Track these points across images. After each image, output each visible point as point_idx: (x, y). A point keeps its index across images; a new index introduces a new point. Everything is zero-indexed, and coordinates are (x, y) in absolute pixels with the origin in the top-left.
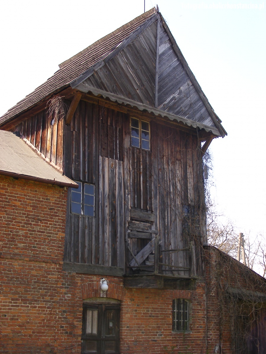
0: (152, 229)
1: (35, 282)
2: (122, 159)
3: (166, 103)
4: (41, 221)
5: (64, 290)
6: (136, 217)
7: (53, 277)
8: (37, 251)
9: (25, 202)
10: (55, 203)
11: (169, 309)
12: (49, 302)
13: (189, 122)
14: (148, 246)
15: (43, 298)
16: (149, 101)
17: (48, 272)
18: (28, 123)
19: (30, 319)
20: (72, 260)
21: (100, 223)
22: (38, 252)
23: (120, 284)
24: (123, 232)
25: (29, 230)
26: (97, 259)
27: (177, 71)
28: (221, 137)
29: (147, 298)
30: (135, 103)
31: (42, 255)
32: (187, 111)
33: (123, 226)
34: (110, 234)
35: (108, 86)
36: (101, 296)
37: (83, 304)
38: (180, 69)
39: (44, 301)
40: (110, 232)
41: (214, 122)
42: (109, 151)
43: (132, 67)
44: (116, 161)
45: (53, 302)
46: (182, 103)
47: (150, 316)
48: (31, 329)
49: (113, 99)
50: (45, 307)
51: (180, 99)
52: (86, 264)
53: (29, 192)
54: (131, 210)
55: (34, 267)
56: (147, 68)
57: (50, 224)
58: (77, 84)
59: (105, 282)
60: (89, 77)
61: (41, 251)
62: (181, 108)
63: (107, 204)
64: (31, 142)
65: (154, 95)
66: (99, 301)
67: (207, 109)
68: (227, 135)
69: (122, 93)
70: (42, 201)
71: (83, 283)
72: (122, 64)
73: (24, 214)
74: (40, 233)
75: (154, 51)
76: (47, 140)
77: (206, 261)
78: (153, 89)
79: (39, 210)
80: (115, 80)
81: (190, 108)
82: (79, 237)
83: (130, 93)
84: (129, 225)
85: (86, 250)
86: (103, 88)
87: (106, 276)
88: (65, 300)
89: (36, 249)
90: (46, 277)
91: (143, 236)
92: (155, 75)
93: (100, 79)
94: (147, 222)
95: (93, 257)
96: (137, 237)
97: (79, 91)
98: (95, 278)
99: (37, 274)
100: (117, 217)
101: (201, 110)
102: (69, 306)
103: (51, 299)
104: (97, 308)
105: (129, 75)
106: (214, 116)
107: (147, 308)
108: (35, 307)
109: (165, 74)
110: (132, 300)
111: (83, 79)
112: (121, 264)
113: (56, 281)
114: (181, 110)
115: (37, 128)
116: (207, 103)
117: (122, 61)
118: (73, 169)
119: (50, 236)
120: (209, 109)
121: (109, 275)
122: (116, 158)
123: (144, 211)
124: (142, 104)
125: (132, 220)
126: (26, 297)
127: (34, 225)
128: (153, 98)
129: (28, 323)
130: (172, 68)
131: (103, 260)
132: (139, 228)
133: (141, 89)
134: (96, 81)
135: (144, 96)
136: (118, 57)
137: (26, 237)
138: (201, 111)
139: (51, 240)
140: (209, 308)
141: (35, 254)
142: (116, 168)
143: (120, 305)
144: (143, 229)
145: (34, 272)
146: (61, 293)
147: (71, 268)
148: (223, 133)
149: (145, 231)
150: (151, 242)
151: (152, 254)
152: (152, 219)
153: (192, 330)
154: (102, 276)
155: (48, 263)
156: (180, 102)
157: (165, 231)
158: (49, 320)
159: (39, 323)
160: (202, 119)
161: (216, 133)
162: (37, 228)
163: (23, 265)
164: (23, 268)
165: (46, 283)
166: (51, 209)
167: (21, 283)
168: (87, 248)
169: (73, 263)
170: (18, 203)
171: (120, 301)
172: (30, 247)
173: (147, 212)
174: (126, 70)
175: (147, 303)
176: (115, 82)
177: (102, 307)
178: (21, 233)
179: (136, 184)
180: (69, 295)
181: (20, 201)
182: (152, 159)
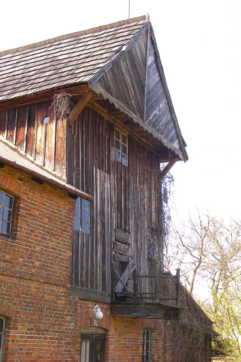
0: (129, 253)
1: (47, 309)
2: (109, 173)
3: (150, 118)
4: (54, 236)
5: (69, 318)
6: (119, 238)
7: (62, 302)
8: (50, 271)
9: (42, 212)
10: (65, 216)
11: (140, 339)
12: (57, 332)
13: (165, 142)
14: (127, 271)
15: (53, 328)
16: (140, 114)
17: (58, 297)
19: (42, 353)
20: (74, 284)
21: (94, 242)
22: (50, 273)
23: (108, 312)
24: (109, 253)
25: (45, 246)
26: (92, 283)
27: (158, 87)
28: (183, 161)
29: (126, 327)
30: (132, 115)
31: (53, 276)
32: (164, 130)
33: (110, 247)
34: (101, 255)
35: (113, 91)
36: (95, 326)
37: (81, 335)
38: (160, 85)
39: (54, 331)
40: (101, 252)
41: (180, 146)
42: (100, 162)
43: (130, 75)
44: (105, 174)
45: (61, 332)
46: (160, 121)
47: (128, 347)
49: (117, 106)
50: (53, 339)
51: (160, 116)
52: (84, 288)
53: (46, 201)
54: (115, 230)
55: (47, 290)
56: (139, 78)
57: (61, 240)
58: (93, 83)
59: (99, 309)
60: (100, 78)
61: (53, 272)
62: (160, 126)
63: (99, 221)
64: (7, 139)
65: (143, 108)
66: (92, 330)
67: (176, 131)
68: (188, 160)
69: (123, 101)
70: (55, 213)
71: (81, 310)
72: (123, 69)
73: (41, 226)
74: (53, 250)
75: (145, 60)
77: (165, 288)
78: (143, 103)
79: (53, 223)
80: (118, 86)
81: (165, 127)
82: (79, 257)
83: (128, 103)
84: (114, 247)
85: (84, 272)
86: (109, 92)
87: (99, 302)
88: (70, 329)
89: (49, 268)
90: (56, 303)
91: (123, 259)
92: (144, 88)
93: (108, 82)
94: (126, 243)
95: (89, 280)
96: (120, 260)
97: (93, 91)
98: (90, 304)
99: (49, 298)
100: (106, 236)
101: (172, 131)
102: (73, 337)
103: (59, 328)
104: (90, 338)
105: (127, 83)
106: (181, 139)
107: (126, 338)
108: (46, 338)
109: (150, 88)
110: (116, 329)
111: (97, 79)
112: (108, 289)
113: (63, 307)
114: (159, 128)
115: (17, 124)
116: (177, 124)
117: (123, 65)
119: (60, 255)
120: (178, 131)
121: (101, 301)
122: (105, 172)
123: (124, 232)
124: (135, 116)
125: (116, 241)
126: (39, 327)
127: (49, 240)
128: (143, 112)
129: (40, 357)
130: (155, 83)
131: (96, 284)
132: (121, 250)
133: (135, 100)
134: (105, 82)
135: (137, 108)
136: (121, 60)
137: (42, 254)
138: (172, 132)
139: (61, 259)
140: (166, 338)
141: (48, 275)
142: (105, 182)
143: (105, 335)
144: (123, 251)
145: (47, 297)
146: (67, 322)
147: (74, 293)
148: (186, 158)
149: (125, 254)
150: (129, 266)
151: (129, 279)
152: (129, 242)
153: (153, 361)
154: (96, 302)
155: (57, 286)
156: (160, 119)
157: (137, 255)
158: (57, 354)
159: (49, 357)
160: (172, 141)
161: (181, 156)
162: (51, 244)
163: (38, 287)
164: (37, 292)
165: (56, 310)
166: (62, 223)
167: (36, 309)
168: (85, 270)
169: (74, 287)
170: (37, 213)
171: (105, 331)
172: (44, 266)
173: (126, 233)
174: (125, 77)
175: (126, 333)
176: (118, 89)
177: (93, 337)
178: (38, 248)
179: (119, 201)
180: (73, 324)
181: (38, 210)
182: (130, 176)
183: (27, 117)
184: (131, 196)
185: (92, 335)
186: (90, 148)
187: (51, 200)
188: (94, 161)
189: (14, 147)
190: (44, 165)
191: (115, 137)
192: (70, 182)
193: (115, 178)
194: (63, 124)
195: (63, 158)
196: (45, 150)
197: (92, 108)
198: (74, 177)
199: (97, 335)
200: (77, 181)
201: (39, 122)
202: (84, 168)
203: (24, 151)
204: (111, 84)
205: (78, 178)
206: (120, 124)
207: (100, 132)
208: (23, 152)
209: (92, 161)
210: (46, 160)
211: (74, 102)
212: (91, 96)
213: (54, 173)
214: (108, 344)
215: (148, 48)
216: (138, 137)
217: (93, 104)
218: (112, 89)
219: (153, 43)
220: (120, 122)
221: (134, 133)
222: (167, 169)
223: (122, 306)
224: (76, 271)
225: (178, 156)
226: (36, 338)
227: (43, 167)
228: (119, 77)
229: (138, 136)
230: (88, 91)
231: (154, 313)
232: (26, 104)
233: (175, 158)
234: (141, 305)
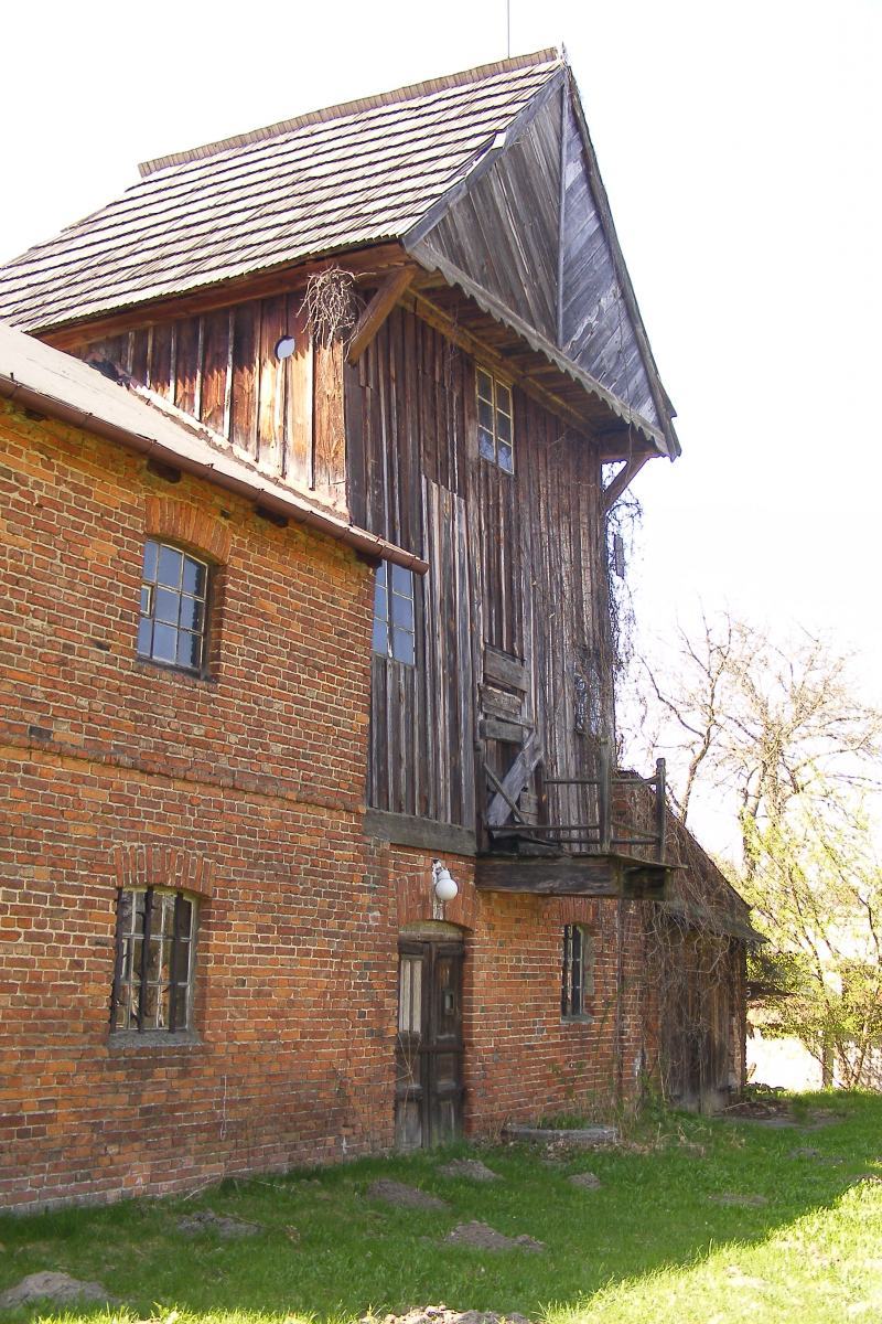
0: (523, 716)
1: (308, 873)
2: (464, 492)
3: (575, 338)
4: (320, 671)
5: (365, 899)
6: (495, 676)
7: (345, 854)
8: (311, 768)
9: (287, 603)
10: (348, 615)
11: (557, 954)
12: (336, 935)
13: (616, 403)
14: (518, 766)
15: (324, 924)
16: (547, 327)
17: (334, 839)
18: (158, 337)
19: (296, 993)
20: (375, 804)
21: (428, 686)
22: (312, 774)
23: (469, 880)
24: (470, 719)
25: (295, 700)
26: (425, 800)
27: (595, 249)
28: (667, 459)
29: (518, 921)
30: (526, 330)
31: (321, 783)
32: (612, 371)
33: (470, 700)
34: (447, 724)
35: (471, 262)
36: (435, 918)
37: (399, 941)
38: (599, 243)
39: (326, 934)
40: (447, 716)
41: (658, 415)
42: (439, 463)
43: (516, 215)
44: (453, 495)
45: (345, 936)
46: (604, 346)
47: (523, 976)
48: (297, 1024)
49: (483, 303)
50: (326, 953)
51: (601, 333)
52: (404, 815)
53: (296, 574)
54: (485, 652)
55: (306, 821)
56: (543, 223)
57: (340, 683)
58: (416, 241)
59: (446, 874)
60: (436, 226)
61: (320, 770)
62: (602, 359)
63: (439, 628)
64: (175, 404)
65: (556, 308)
66: (428, 931)
67: (646, 373)
68: (681, 456)
69: (499, 289)
70: (322, 607)
71: (398, 876)
72: (498, 200)
73: (284, 644)
74: (318, 712)
75: (557, 175)
76: (259, 403)
77: (622, 813)
78: (553, 293)
79: (316, 636)
80: (484, 245)
81: (617, 363)
82: (389, 728)
83: (513, 295)
84: (481, 699)
85: (403, 771)
86: (462, 263)
87: (444, 853)
88: (370, 928)
89: (308, 762)
90: (329, 856)
91: (508, 733)
92: (557, 251)
93: (457, 236)
94: (514, 690)
95: (417, 792)
96: (498, 737)
97: (417, 263)
98: (421, 860)
99: (312, 844)
100: (460, 670)
101: (635, 374)
102: (377, 948)
103: (342, 926)
104: (422, 953)
105: (510, 239)
106: (660, 397)
107: (518, 952)
108: (307, 953)
109: (574, 253)
110: (491, 928)
111: (428, 227)
112: (469, 818)
113: (351, 869)
114: (601, 366)
115: (204, 361)
116: (648, 355)
117: (497, 188)
119: (337, 723)
120: (652, 375)
121: (450, 850)
122: (454, 488)
123: (507, 657)
124: (535, 332)
125: (487, 684)
126: (286, 921)
127: (306, 682)
128: (554, 320)
129: (291, 1003)
130: (585, 237)
131: (436, 804)
132: (500, 709)
133: (532, 287)
134: (450, 240)
135: (538, 307)
136: (491, 175)
137: (289, 721)
138: (636, 377)
139: (342, 735)
140: (626, 950)
141: (307, 780)
142: (454, 519)
143: (462, 942)
144: (508, 713)
145: (305, 841)
146: (361, 908)
147: (377, 828)
148: (674, 450)
149: (511, 719)
150: (523, 755)
151: (525, 789)
152: (524, 686)
153: (593, 1013)
154: (438, 852)
155: (333, 809)
156: (601, 341)
157: (545, 721)
158: (335, 995)
159: (316, 1004)
160: (636, 401)
161: (661, 445)
162: (312, 695)
163: (282, 813)
164: (279, 827)
165: (330, 876)
166: (341, 634)
167: (276, 875)
168: (404, 765)
169: (378, 811)
170: (272, 607)
171: (463, 932)
172: (296, 755)
173: (514, 661)
174: (505, 222)
175: (517, 937)
176: (486, 255)
177: (430, 950)
178: (279, 706)
179: (493, 573)
180: (377, 914)
181: (276, 600)
182: (521, 501)
183: (231, 341)
184: (525, 558)
185: (428, 942)
186: (410, 425)
187: (310, 571)
188: (422, 459)
189: (198, 426)
190: (284, 475)
191: (477, 392)
192: (358, 519)
193: (479, 508)
194: (333, 356)
195: (337, 453)
196: (285, 433)
197: (412, 311)
198: (369, 507)
199: (440, 945)
200: (378, 517)
201: (265, 354)
202: (396, 480)
203: (227, 436)
204: (467, 243)
205: (379, 510)
206: (491, 355)
207: (437, 379)
208: (221, 439)
209: (417, 460)
210: (287, 459)
211: (363, 294)
212: (412, 277)
213: (312, 495)
214: (471, 968)
215: (565, 140)
216: (541, 391)
217: (416, 299)
218: (469, 257)
219: (579, 126)
220: (489, 349)
221: (530, 379)
222: (622, 481)
223: (508, 863)
224: (382, 768)
225: (652, 444)
226: (281, 952)
227: (281, 480)
228: (486, 221)
229: (542, 389)
230: (402, 264)
231: (600, 881)
232: (225, 304)
233: (644, 449)
234: (561, 860)
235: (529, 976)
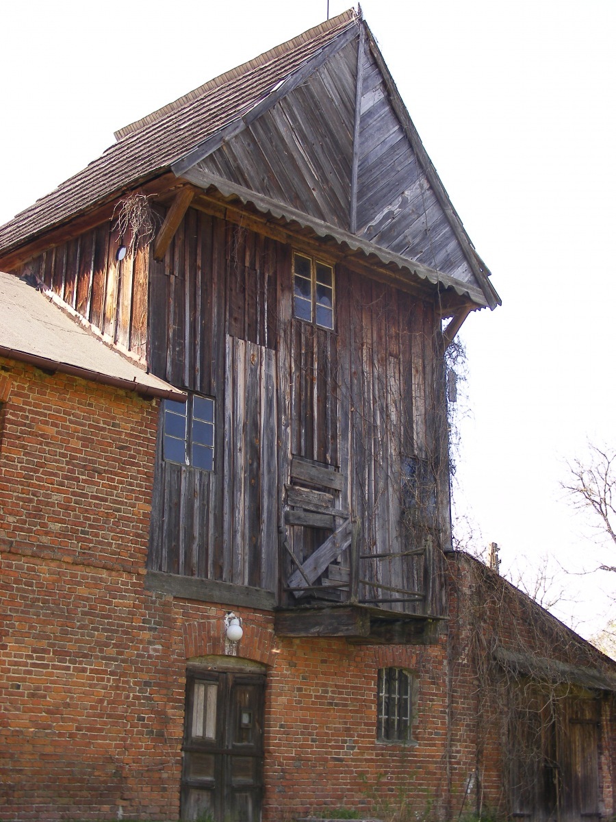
0: (337, 508)
1: (84, 613)
2: (273, 345)
3: (373, 223)
4: (100, 473)
5: (146, 635)
6: (303, 478)
7: (124, 603)
8: (91, 541)
9: (67, 428)
10: (131, 435)
11: (370, 690)
12: (115, 660)
13: (422, 270)
14: (327, 545)
15: (101, 651)
16: (338, 217)
17: (113, 591)
18: (58, 255)
19: (72, 698)
20: (165, 568)
21: (226, 486)
22: (91, 545)
23: (266, 628)
24: (274, 510)
25: (74, 494)
26: (219, 568)
27: (397, 154)
28: (487, 309)
29: (324, 661)
30: (308, 220)
31: (100, 551)
32: (417, 245)
33: (275, 496)
34: (246, 513)
35: (251, 178)
36: (227, 654)
37: (187, 669)
38: (404, 149)
39: (103, 658)
40: (247, 507)
41: (474, 275)
42: (247, 325)
43: (304, 138)
44: (261, 348)
45: (123, 661)
46: (408, 226)
47: (331, 704)
48: (73, 720)
49: (262, 206)
50: (105, 672)
51: (404, 217)
52: (196, 577)
53: (75, 407)
54: (292, 461)
55: (83, 577)
56: (336, 143)
57: (120, 482)
58: (186, 167)
59: (236, 621)
60: (211, 154)
61: (100, 543)
62: (405, 237)
63: (240, 444)
64: (64, 300)
65: (349, 204)
66: (221, 663)
67: (459, 244)
68: (501, 305)
69: (281, 195)
70: (103, 429)
71: (187, 622)
72: (282, 130)
73: (64, 456)
74: (97, 502)
75: (350, 106)
76: (106, 293)
77: (451, 586)
78: (346, 190)
79: (96, 449)
80: (266, 165)
81: (423, 239)
82: (181, 516)
83: (298, 197)
84: (287, 496)
85: (195, 547)
86: (240, 179)
87: (238, 607)
88: (150, 657)
89: (87, 536)
90: (109, 603)
91: (317, 521)
92: (352, 160)
93: (235, 159)
94: (326, 489)
95: (210, 562)
96: (305, 524)
97: (191, 184)
98: (213, 611)
99: (89, 594)
100: (263, 474)
101: (447, 245)
102: (157, 671)
103: (119, 653)
104: (217, 680)
105: (296, 156)
106: (474, 261)
107: (324, 685)
108: (84, 670)
109: (373, 159)
110: (292, 665)
111: (199, 157)
112: (270, 583)
113: (130, 613)
114: (404, 242)
115: (80, 268)
116: (460, 230)
117: (282, 123)
118: (169, 360)
119: (119, 510)
120: (465, 245)
121: (244, 605)
122: (263, 343)
123: (319, 465)
124: (322, 222)
125: (294, 485)
126: (64, 646)
127: (85, 481)
128: (347, 212)
129: (67, 705)
130: (387, 147)
131: (231, 571)
132: (309, 503)
133: (321, 190)
134: (227, 164)
135: (328, 204)
136: (274, 112)
137: (67, 508)
138: (448, 247)
139: (121, 518)
141: (85, 549)
142: (261, 365)
143: (266, 675)
144: (316, 506)
145: (82, 591)
146: (141, 641)
147: (163, 586)
148: (493, 300)
149: (322, 510)
150: (334, 537)
151: (335, 562)
152: (338, 487)
153: (417, 739)
154: (230, 606)
155: (112, 570)
156: (404, 224)
157: (363, 514)
158: (113, 702)
159: (92, 707)
160: (448, 265)
161: (476, 296)
162: (91, 490)
163: (59, 572)
164: (58, 581)
165: (109, 617)
166: (121, 448)
167: (53, 614)
168: (196, 542)
169: (166, 574)
170: (51, 431)
171: (266, 668)
172: (73, 531)
173: (327, 468)
174: (290, 145)
175: (323, 673)
176: (268, 170)
177: (227, 678)
178: (56, 498)
179: (304, 404)
180: (158, 647)
181: (56, 425)
182: (339, 349)
183: (93, 253)
184: (342, 391)
185: (225, 673)
187: (90, 405)
188: (227, 323)
189: (74, 313)
190: (115, 342)
191: (293, 271)
192: (155, 368)
193: (291, 356)
195: (143, 323)
196: (118, 312)
199: (238, 675)
200: (178, 366)
201: (111, 259)
202: (198, 339)
203: (88, 318)
204: (246, 164)
205: (179, 361)
206: (309, 243)
207: (247, 264)
208: (85, 322)
209: (222, 324)
210: (118, 331)
212: (193, 194)
213: (129, 354)
214: (270, 694)
215: (361, 74)
218: (249, 174)
219: (377, 63)
221: (353, 258)
222: (454, 328)
224: (173, 544)
225: (466, 298)
226: (54, 667)
227: (114, 345)
228: (268, 146)
229: (366, 264)
230: (182, 186)
231: (347, 625)
232: (91, 227)
233: (464, 303)
235: (336, 705)
